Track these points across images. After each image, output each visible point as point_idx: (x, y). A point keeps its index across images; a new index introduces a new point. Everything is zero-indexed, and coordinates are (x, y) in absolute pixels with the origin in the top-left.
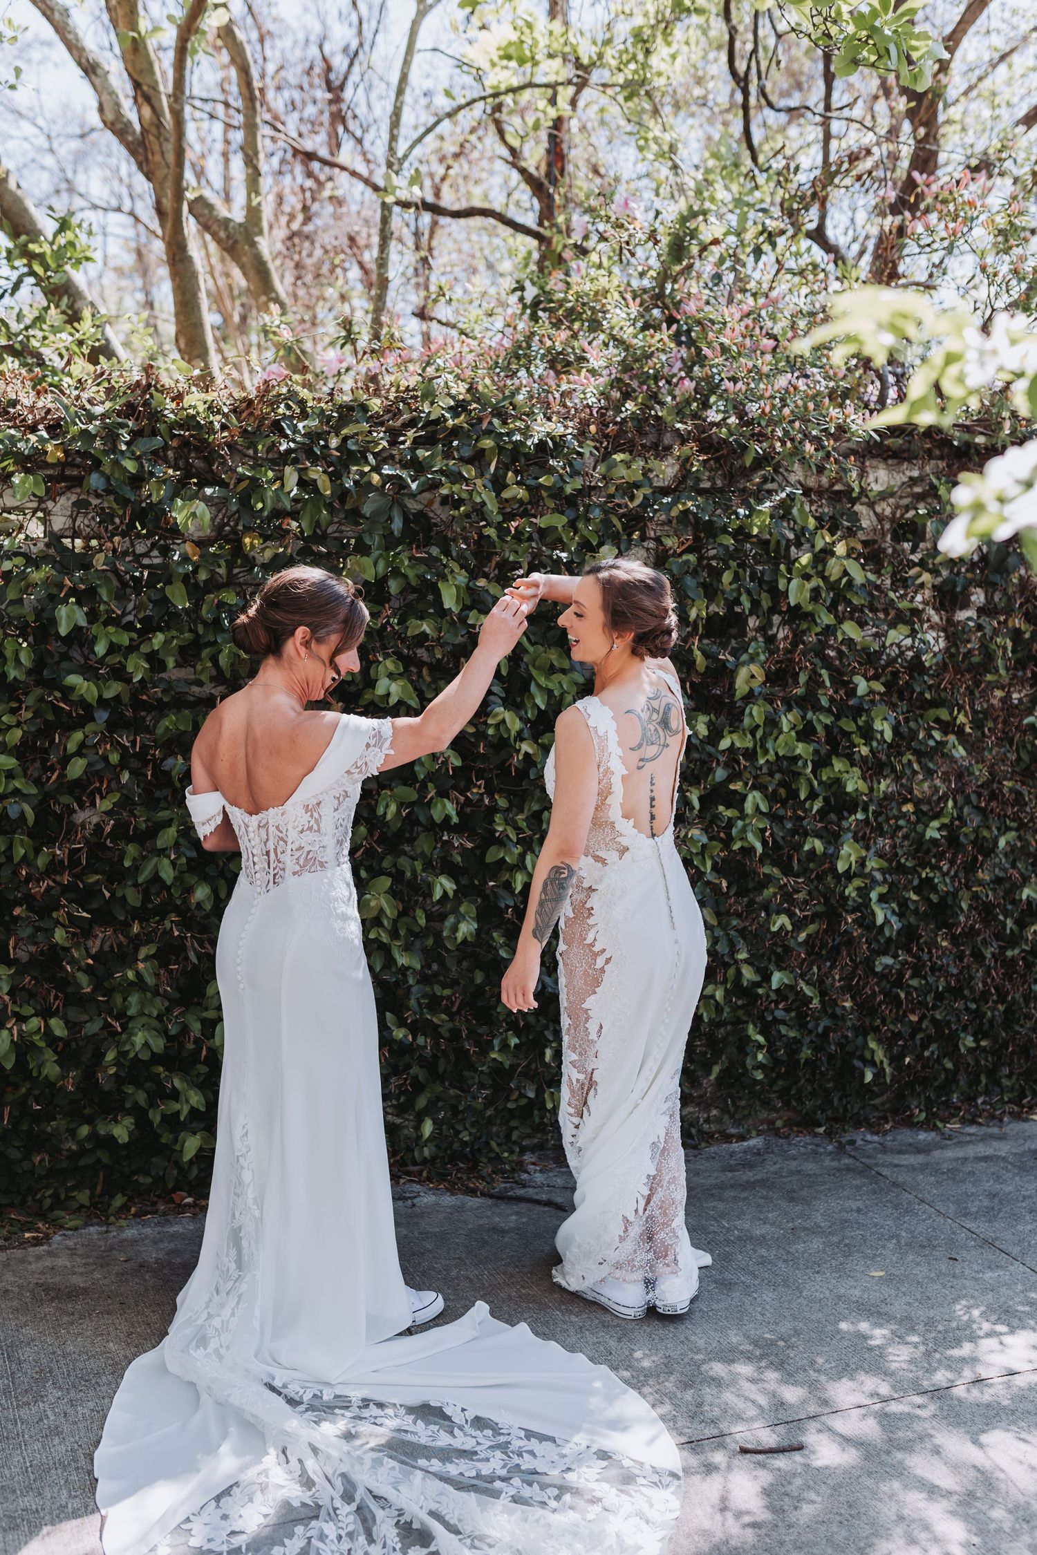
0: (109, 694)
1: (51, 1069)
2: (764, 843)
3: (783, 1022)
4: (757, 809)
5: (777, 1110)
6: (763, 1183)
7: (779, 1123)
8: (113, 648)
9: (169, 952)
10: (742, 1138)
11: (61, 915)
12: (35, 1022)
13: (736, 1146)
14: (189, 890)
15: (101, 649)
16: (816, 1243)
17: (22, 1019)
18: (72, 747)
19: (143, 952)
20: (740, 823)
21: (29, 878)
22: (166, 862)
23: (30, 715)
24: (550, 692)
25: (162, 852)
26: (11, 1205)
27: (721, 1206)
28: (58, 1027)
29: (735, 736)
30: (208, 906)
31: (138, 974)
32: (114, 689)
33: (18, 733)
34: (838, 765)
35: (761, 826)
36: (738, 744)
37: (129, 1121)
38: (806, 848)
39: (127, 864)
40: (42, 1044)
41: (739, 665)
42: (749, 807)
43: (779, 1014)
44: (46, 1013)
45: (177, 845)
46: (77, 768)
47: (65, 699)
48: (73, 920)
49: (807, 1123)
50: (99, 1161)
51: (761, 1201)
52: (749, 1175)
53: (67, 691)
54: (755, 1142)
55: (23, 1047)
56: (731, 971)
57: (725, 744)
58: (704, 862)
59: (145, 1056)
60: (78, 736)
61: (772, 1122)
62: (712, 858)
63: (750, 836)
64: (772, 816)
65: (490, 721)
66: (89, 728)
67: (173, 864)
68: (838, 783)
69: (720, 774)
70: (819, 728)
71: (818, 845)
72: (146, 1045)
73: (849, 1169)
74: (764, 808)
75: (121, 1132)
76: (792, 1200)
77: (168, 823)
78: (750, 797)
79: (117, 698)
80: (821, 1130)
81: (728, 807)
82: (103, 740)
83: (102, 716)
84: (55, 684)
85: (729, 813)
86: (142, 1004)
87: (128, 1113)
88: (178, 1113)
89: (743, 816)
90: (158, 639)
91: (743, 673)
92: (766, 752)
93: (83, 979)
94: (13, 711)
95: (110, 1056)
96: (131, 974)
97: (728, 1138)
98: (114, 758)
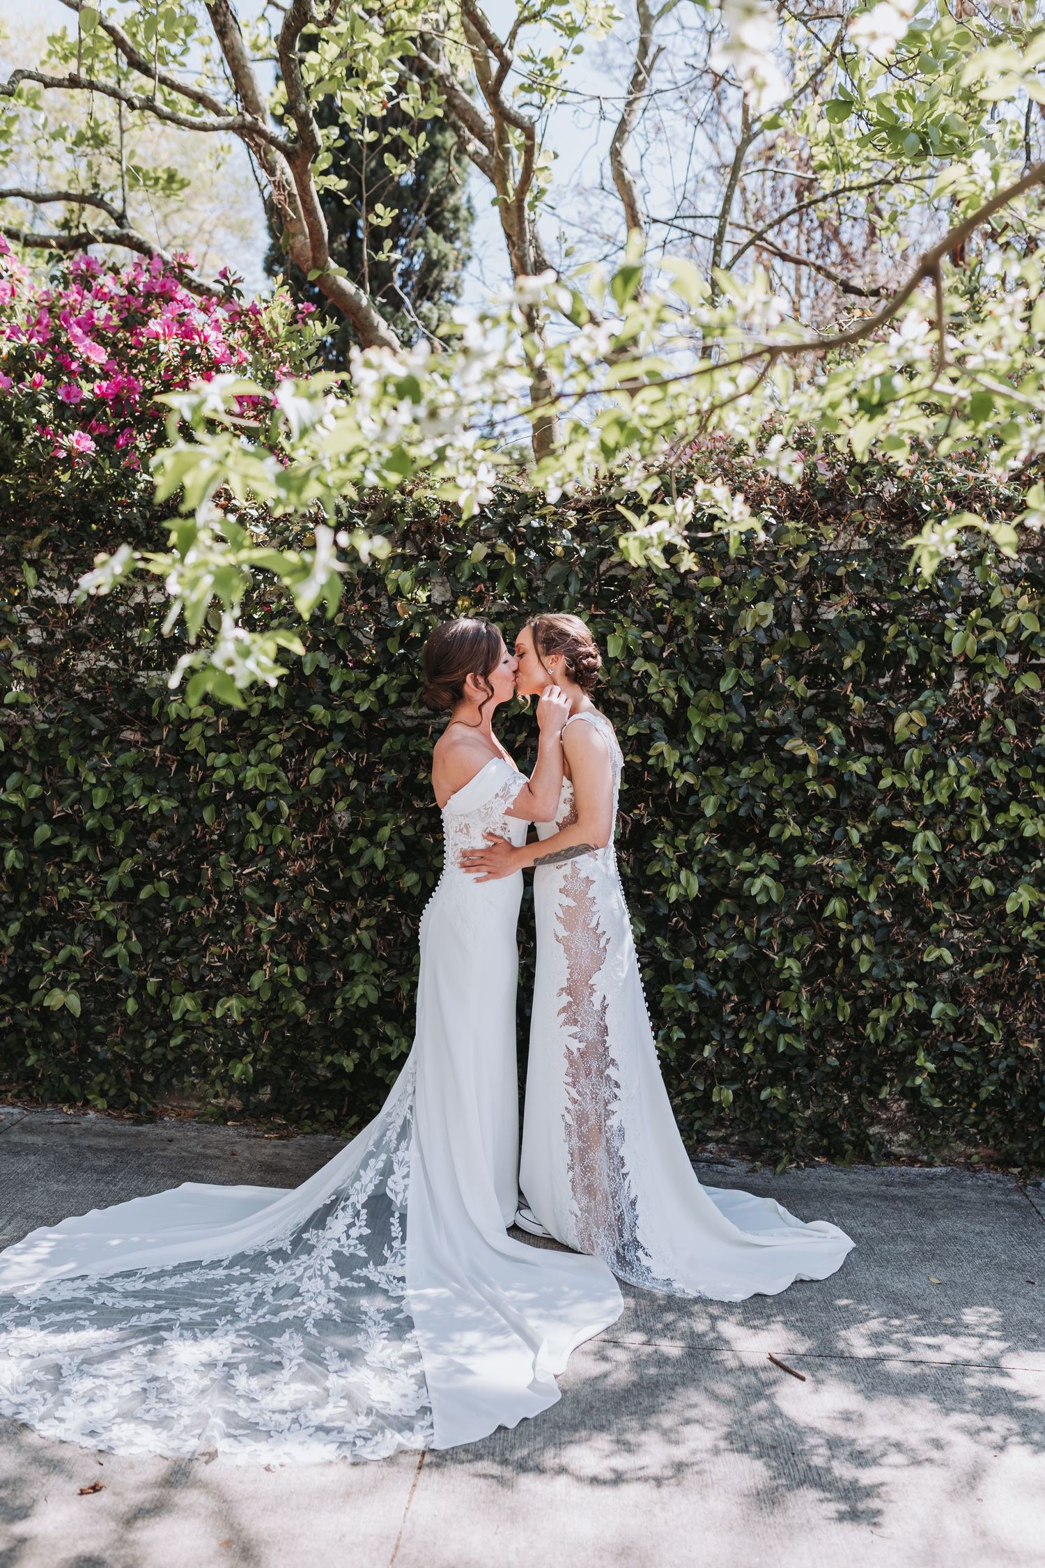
0: (341, 720)
1: (300, 1007)
2: (931, 879)
3: (961, 1055)
4: (928, 845)
5: (976, 1145)
6: (905, 1199)
7: (975, 1158)
8: (345, 686)
9: (387, 925)
10: (930, 1164)
11: (310, 888)
12: (284, 967)
13: (916, 1169)
14: (399, 876)
15: (335, 686)
16: (907, 1247)
17: (277, 964)
18: (316, 761)
19: (364, 923)
20: (906, 859)
21: (287, 858)
22: (380, 852)
23: (288, 735)
24: (708, 730)
25: (380, 845)
26: (278, 1111)
27: (847, 1207)
28: (301, 974)
29: (896, 778)
30: (416, 891)
31: (358, 940)
32: (345, 716)
33: (279, 748)
34: (1015, 809)
35: (929, 863)
36: (899, 785)
37: (356, 1055)
38: (973, 886)
39: (352, 851)
40: (289, 985)
41: (899, 711)
42: (918, 845)
43: (958, 1047)
44: (291, 963)
45: (390, 839)
46: (316, 776)
47: (310, 723)
48: (318, 893)
49: (1004, 1162)
50: (344, 1088)
51: (889, 1211)
52: (904, 1191)
53: (311, 715)
54: (940, 1170)
55: (274, 984)
56: (896, 999)
57: (884, 783)
58: (867, 893)
59: (363, 1004)
60: (322, 752)
61: (970, 1157)
62: (877, 888)
63: (916, 873)
64: (945, 855)
65: (651, 753)
66: (330, 746)
67: (386, 853)
68: (1015, 829)
69: (881, 811)
70: (996, 774)
71: (988, 885)
72: (364, 996)
73: (1011, 1204)
74: (936, 847)
75: (348, 1064)
76: (922, 1215)
77: (385, 824)
78: (920, 837)
79: (349, 723)
80: (1016, 1171)
81: (893, 843)
82: (339, 756)
83: (339, 737)
84: (304, 712)
85: (894, 849)
86: (364, 963)
87: (358, 1050)
88: (389, 1055)
89: (912, 854)
90: (382, 679)
91: (903, 717)
92: (933, 794)
93: (324, 939)
94: (278, 731)
95: (339, 1001)
96: (353, 938)
97: (912, 1161)
98: (349, 770)
